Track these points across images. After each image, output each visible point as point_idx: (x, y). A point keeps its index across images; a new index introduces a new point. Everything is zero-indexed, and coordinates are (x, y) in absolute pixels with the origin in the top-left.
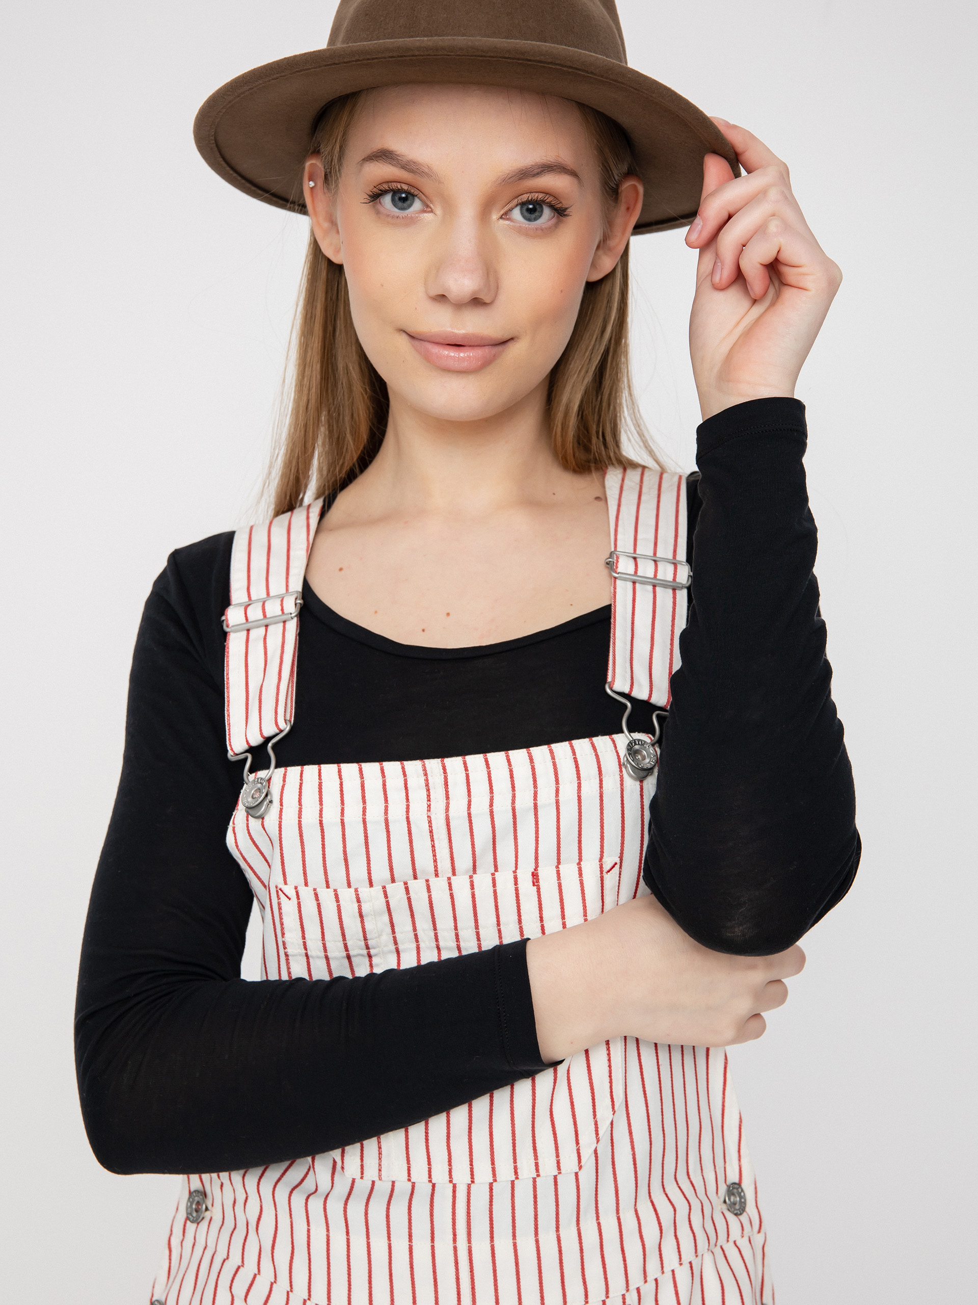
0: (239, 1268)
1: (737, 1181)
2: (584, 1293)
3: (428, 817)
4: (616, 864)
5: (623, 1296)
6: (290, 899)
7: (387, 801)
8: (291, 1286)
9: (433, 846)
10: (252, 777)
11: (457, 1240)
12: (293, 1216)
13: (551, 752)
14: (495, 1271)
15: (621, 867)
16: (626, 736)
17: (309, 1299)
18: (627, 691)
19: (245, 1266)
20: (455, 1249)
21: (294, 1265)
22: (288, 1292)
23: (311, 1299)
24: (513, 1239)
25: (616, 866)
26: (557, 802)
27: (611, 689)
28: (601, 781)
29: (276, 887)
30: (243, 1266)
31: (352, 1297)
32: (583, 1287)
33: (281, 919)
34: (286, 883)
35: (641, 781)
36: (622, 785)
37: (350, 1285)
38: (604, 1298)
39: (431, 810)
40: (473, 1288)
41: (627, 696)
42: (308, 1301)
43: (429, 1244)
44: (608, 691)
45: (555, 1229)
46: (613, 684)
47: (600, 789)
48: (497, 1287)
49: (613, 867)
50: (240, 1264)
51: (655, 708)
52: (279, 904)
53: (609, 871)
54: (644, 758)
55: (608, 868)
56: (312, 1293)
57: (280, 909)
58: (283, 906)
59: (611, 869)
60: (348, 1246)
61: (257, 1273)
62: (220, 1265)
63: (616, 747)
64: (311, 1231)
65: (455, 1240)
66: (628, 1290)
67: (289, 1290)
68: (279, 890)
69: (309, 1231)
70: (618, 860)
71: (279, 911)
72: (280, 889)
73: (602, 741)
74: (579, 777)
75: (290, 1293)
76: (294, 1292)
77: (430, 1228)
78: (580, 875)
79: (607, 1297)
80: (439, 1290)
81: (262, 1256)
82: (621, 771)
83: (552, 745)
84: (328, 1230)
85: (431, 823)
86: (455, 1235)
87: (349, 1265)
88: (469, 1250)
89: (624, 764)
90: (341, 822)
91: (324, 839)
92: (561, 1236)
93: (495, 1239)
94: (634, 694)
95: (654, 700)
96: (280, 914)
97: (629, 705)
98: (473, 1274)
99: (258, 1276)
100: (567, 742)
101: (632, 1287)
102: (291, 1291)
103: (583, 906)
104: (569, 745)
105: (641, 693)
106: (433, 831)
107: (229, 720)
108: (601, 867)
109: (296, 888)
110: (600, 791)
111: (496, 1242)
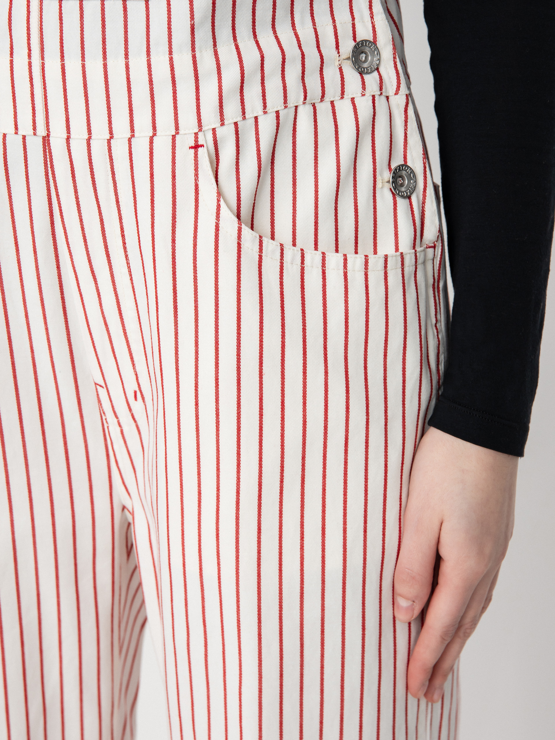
11: (32, 55)
20: (30, 64)
24: (84, 61)
43: (9, 58)
45: (124, 56)
65: (29, 56)
86: (30, 50)
88: (42, 66)
92: (129, 64)
93: (65, 58)
101: (207, 128)
111: (66, 62)
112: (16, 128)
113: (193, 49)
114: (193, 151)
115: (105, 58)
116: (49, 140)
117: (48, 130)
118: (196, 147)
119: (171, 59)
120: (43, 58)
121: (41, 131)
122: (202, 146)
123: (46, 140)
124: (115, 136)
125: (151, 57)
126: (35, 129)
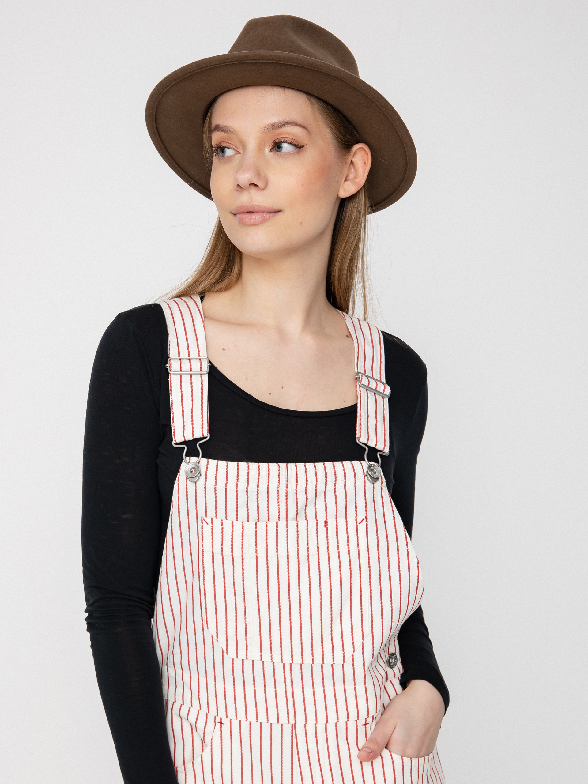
0: (181, 705)
1: (394, 652)
2: (347, 716)
3: (278, 490)
4: (364, 519)
5: (366, 719)
6: (208, 524)
7: (259, 481)
8: (208, 710)
9: (279, 505)
10: (188, 458)
11: (287, 687)
12: (207, 678)
13: (334, 465)
14: (304, 702)
15: (367, 521)
16: (366, 462)
17: (217, 716)
18: (365, 442)
19: (184, 704)
20: (286, 692)
21: (209, 700)
22: (207, 714)
23: (218, 716)
24: (313, 688)
25: (364, 520)
26: (335, 489)
27: (359, 440)
28: (355, 481)
29: (202, 518)
30: (183, 704)
31: (237, 714)
32: (347, 713)
33: (202, 533)
34: (206, 516)
35: (373, 484)
36: (365, 484)
37: (236, 708)
38: (356, 719)
39: (280, 487)
40: (294, 709)
41: (366, 445)
42: (217, 717)
43: (274, 689)
44: (357, 441)
45: (333, 685)
46: (360, 439)
47: (355, 485)
48: (306, 709)
49: (362, 521)
50: (182, 703)
51: (378, 451)
52: (202, 526)
53: (360, 523)
54: (375, 473)
55: (360, 521)
56: (218, 713)
57: (202, 528)
58: (204, 527)
59: (361, 522)
60: (234, 691)
61: (191, 706)
62: (172, 705)
63: (362, 467)
64: (216, 685)
65: (286, 688)
66: (368, 717)
67: (207, 712)
68: (202, 520)
69: (215, 684)
70: (365, 518)
71: (202, 529)
72: (204, 519)
73: (356, 463)
74: (345, 478)
75: (208, 714)
76: (210, 713)
77: (274, 682)
78: (347, 523)
79: (358, 719)
80: (279, 710)
81: (193, 698)
82: (364, 478)
83: (334, 462)
84: (224, 684)
85: (279, 494)
86: (285, 685)
87: (235, 700)
88: (292, 692)
89: (366, 475)
90: (236, 490)
91: (227, 497)
92: (335, 689)
93: (304, 688)
94: (368, 444)
95: (377, 448)
96: (202, 531)
97: (367, 448)
98: (294, 703)
99: (191, 708)
100: (341, 462)
101: (370, 715)
102: (209, 713)
103: (347, 538)
104: (341, 463)
105: (372, 444)
106: (280, 498)
107: (174, 424)
108: (356, 520)
109: (212, 519)
110: (355, 486)
111: (305, 690)
112: (278, 720)
113: (365, 684)
114: (364, 726)
115: (324, 687)
116: (295, 725)
117: (295, 721)
118: (365, 724)
119: (355, 688)
120: (292, 688)
121: (292, 721)
122: (368, 723)
123: (294, 726)
124: (329, 722)
125: (346, 686)
126: (288, 721)
